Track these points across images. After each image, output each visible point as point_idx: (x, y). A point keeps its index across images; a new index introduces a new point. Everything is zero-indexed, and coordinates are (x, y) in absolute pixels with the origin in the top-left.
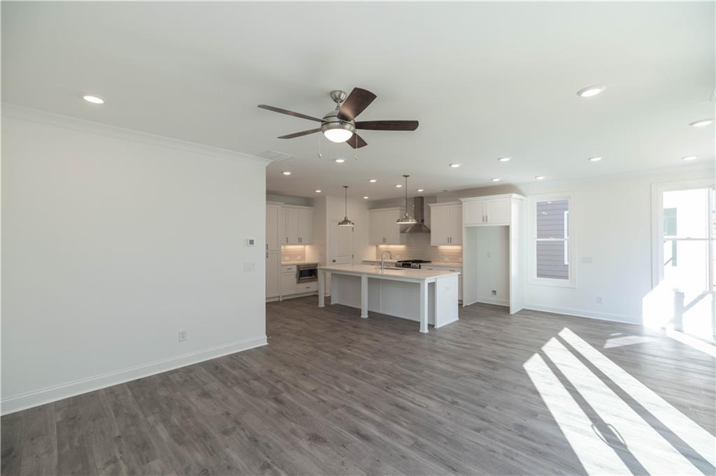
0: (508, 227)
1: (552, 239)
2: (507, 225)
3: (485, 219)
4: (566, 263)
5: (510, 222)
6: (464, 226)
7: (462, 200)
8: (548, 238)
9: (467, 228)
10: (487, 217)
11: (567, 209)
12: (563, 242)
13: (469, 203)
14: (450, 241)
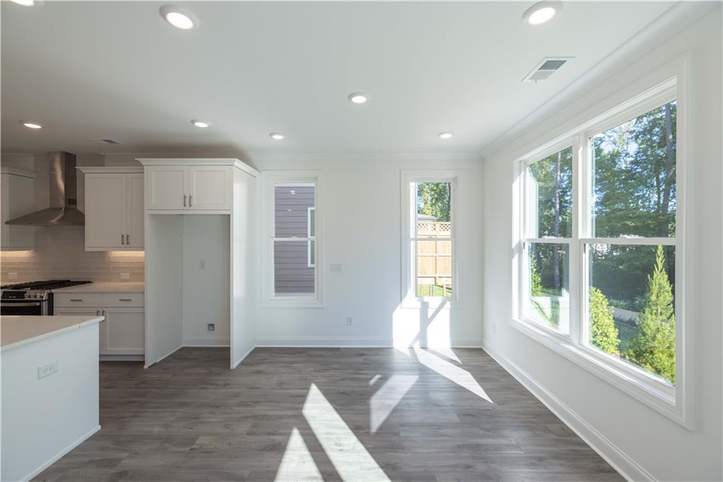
0: (229, 215)
1: (294, 239)
2: (227, 213)
3: (187, 200)
4: (309, 265)
5: (231, 209)
6: (147, 213)
7: (143, 161)
8: (290, 237)
9: (153, 216)
10: (190, 197)
11: (313, 205)
12: (307, 242)
13: (155, 168)
14: (126, 242)
